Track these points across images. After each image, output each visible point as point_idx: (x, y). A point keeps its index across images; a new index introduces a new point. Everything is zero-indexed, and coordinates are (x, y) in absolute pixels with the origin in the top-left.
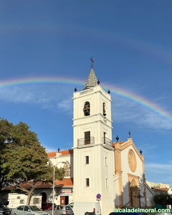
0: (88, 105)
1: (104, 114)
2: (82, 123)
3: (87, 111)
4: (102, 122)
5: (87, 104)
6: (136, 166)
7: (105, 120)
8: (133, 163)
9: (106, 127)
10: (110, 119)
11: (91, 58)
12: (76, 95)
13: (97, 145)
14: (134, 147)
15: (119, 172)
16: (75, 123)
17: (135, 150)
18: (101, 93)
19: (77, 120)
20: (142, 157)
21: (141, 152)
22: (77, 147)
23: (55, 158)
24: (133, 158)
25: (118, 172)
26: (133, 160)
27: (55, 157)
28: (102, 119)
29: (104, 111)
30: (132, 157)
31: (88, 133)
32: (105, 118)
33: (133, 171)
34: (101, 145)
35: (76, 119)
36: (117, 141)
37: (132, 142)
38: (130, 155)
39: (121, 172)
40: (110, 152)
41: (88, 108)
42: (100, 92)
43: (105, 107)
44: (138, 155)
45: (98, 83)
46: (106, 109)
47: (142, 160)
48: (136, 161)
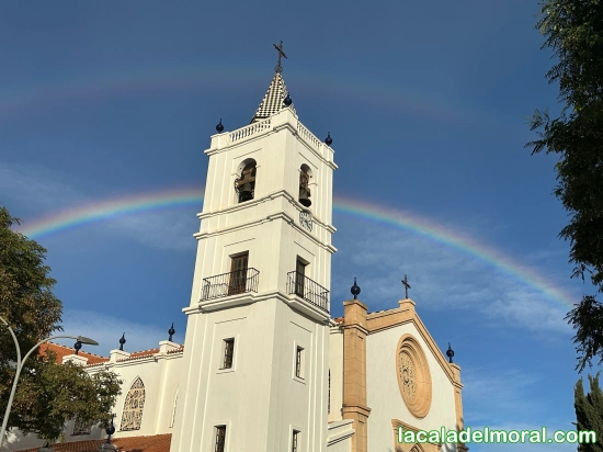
0: (251, 170)
1: (301, 201)
2: (227, 227)
3: (247, 189)
4: (291, 222)
5: (250, 165)
6: (429, 398)
7: (307, 217)
8: (420, 385)
9: (306, 241)
10: (328, 221)
11: (278, 45)
12: (219, 141)
13: (265, 298)
14: (420, 331)
15: (356, 409)
16: (206, 226)
17: (427, 341)
18: (295, 134)
19: (214, 218)
20: (455, 370)
21: (450, 354)
22: (200, 308)
23: (156, 360)
24: (418, 370)
25: (352, 409)
26: (419, 378)
27: (155, 355)
28: (295, 214)
29: (304, 190)
30: (417, 365)
31: (242, 259)
32: (305, 211)
33: (417, 414)
34: (280, 296)
35: (209, 215)
36: (355, 298)
37: (412, 314)
38: (404, 356)
39: (365, 412)
40: (320, 331)
41: (251, 179)
42: (288, 126)
43: (311, 181)
44: (439, 361)
45: (288, 102)
46: (311, 187)
47: (453, 382)
48: (428, 381)
